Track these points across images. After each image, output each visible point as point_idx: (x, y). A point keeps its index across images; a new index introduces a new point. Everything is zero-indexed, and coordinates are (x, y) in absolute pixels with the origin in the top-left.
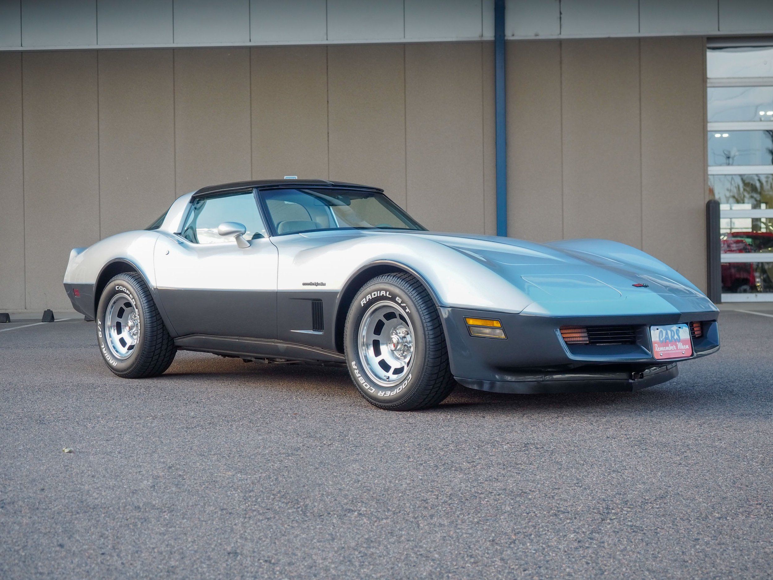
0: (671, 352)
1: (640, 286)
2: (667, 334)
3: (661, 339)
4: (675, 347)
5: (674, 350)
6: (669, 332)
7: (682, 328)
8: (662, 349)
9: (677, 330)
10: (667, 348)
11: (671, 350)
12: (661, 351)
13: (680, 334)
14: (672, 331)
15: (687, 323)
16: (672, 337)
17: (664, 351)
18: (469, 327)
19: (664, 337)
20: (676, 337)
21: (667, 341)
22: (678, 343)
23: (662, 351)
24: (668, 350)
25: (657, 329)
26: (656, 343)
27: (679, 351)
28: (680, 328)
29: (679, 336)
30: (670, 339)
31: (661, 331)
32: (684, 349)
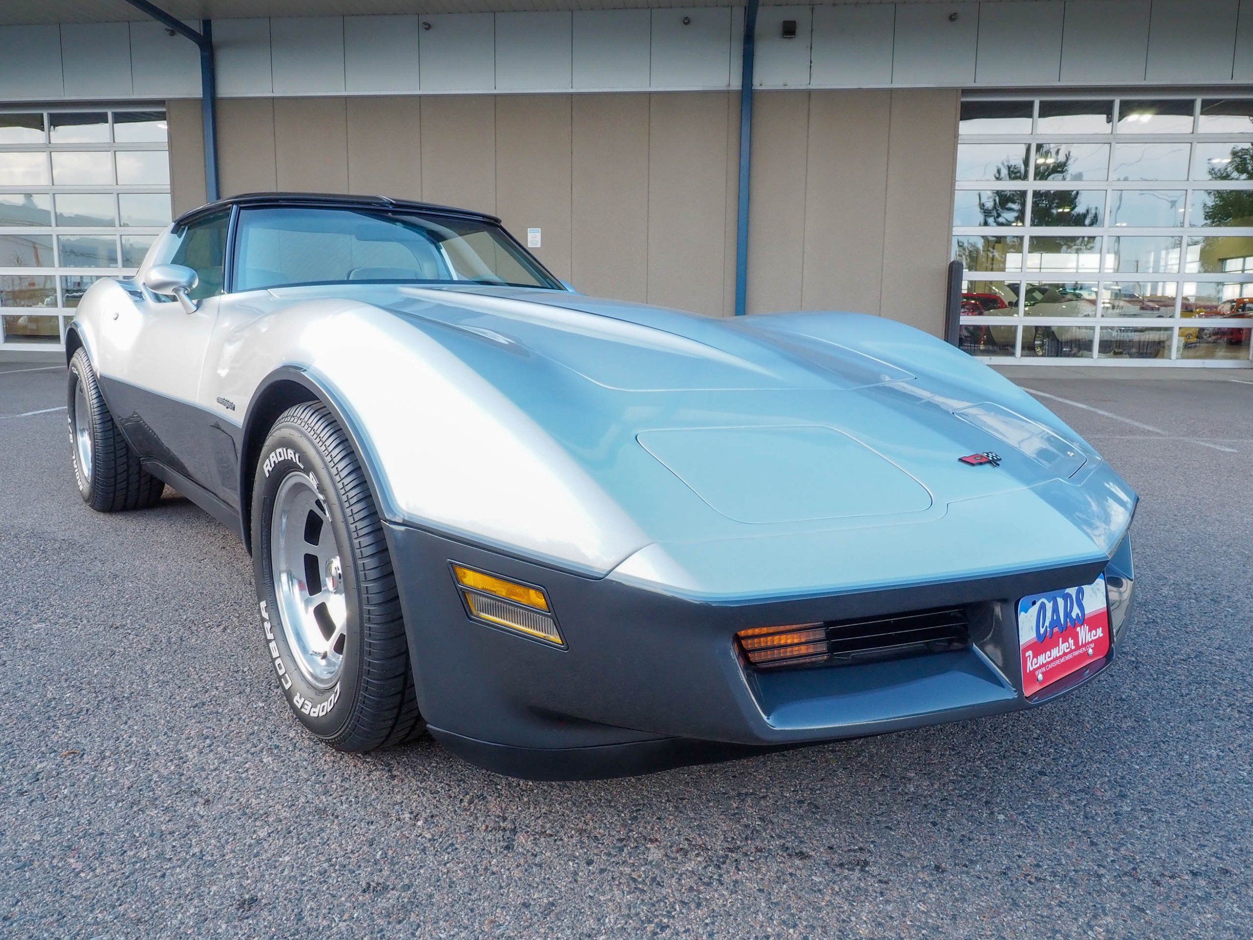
0: (1063, 660)
1: (981, 463)
2: (1055, 610)
3: (1042, 631)
4: (1071, 641)
5: (1072, 651)
6: (1061, 605)
8: (1042, 659)
10: (1055, 652)
11: (1065, 654)
12: (1039, 668)
13: (1085, 601)
14: (1066, 597)
16: (1067, 615)
17: (1048, 663)
18: (463, 594)
19: (1047, 623)
20: (1076, 611)
21: (1056, 629)
22: (1079, 629)
23: (1043, 665)
24: (1056, 658)
25: (1035, 603)
26: (1028, 647)
27: (1081, 651)
29: (1083, 609)
30: (1062, 623)
31: (1043, 607)
32: (1092, 641)
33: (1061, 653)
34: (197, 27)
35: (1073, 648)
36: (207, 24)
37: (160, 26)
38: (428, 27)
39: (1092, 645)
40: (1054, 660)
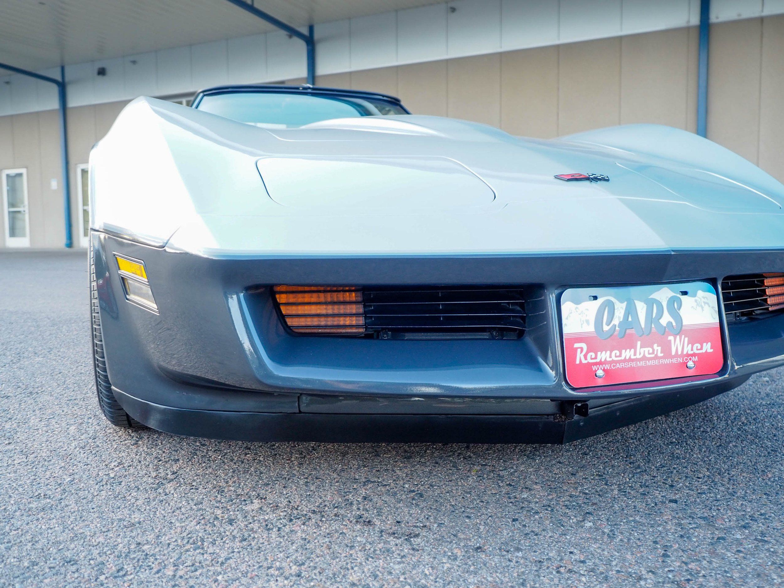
0: (642, 364)
1: (577, 180)
2: (631, 310)
3: (606, 328)
4: (657, 348)
5: (656, 357)
6: (641, 308)
7: (695, 295)
8: (603, 356)
9: (672, 301)
10: (627, 354)
11: (644, 358)
12: (600, 363)
13: (682, 312)
14: (650, 303)
15: (713, 282)
16: (652, 320)
17: (613, 361)
19: (616, 322)
20: (666, 319)
21: (630, 331)
22: (671, 338)
23: (606, 363)
24: (630, 360)
25: (595, 298)
26: (580, 339)
27: (674, 361)
28: (685, 293)
29: (678, 319)
30: (643, 326)
31: (610, 306)
32: (694, 355)
33: (638, 356)
34: (305, 31)
35: (660, 355)
36: (311, 29)
37: (283, 33)
38: (453, 10)
39: (696, 359)
40: (625, 361)
